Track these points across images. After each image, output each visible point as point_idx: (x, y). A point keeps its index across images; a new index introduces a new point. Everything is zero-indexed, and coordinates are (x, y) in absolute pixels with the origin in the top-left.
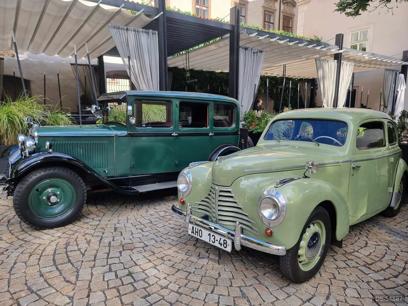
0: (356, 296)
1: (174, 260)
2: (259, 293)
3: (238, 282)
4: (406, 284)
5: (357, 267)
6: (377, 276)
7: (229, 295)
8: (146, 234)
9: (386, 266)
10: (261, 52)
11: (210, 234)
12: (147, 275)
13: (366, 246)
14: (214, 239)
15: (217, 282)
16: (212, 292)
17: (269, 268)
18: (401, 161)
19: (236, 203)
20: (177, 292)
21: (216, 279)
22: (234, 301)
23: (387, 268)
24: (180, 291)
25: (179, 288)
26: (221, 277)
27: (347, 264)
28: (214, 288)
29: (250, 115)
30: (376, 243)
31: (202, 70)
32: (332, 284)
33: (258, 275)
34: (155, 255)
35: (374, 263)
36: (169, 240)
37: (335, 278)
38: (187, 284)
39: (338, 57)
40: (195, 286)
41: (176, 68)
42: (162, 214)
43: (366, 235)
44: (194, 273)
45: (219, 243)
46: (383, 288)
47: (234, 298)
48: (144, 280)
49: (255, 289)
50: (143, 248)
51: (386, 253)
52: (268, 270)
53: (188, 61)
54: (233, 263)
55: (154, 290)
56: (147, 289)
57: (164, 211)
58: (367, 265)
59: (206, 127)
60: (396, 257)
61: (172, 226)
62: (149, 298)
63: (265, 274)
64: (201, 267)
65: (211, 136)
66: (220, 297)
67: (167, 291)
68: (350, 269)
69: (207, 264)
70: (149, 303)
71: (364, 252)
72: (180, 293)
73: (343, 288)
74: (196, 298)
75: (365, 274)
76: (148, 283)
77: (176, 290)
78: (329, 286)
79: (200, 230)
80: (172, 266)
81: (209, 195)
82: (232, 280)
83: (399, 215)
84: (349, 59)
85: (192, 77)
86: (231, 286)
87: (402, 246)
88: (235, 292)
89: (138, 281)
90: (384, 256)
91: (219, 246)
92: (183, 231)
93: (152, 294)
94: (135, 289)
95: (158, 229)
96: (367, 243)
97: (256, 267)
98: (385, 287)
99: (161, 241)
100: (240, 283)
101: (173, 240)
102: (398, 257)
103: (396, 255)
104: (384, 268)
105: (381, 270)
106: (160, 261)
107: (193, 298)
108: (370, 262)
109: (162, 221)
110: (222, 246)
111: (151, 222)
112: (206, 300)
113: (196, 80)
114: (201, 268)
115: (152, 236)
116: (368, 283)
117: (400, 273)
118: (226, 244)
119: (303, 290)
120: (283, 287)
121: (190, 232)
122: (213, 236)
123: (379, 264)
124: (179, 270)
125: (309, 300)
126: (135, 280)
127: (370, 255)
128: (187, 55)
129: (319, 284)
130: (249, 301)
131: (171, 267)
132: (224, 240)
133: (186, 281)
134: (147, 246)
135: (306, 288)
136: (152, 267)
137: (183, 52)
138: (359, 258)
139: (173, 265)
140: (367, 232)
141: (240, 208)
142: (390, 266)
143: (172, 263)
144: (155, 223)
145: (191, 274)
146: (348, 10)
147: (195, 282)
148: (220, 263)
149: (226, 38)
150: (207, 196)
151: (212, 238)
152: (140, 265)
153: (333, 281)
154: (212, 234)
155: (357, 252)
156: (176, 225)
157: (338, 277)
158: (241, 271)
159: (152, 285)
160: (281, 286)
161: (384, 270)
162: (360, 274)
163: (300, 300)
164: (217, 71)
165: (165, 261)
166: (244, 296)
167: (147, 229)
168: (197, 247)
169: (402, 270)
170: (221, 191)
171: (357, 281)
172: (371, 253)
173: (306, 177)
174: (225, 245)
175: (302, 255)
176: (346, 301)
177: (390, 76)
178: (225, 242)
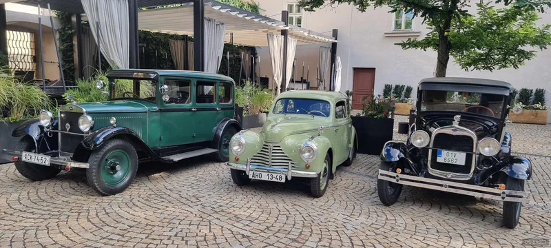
10: (223, 24)
11: (268, 175)
14: (272, 177)
18: (353, 127)
19: (283, 153)
30: (346, 179)
34: (223, 197)
39: (284, 33)
51: (353, 182)
59: (214, 103)
65: (218, 111)
79: (260, 174)
81: (261, 151)
84: (292, 35)
91: (276, 180)
110: (279, 180)
124: (248, 201)
127: (345, 184)
134: (211, 195)
141: (286, 156)
143: (240, 199)
146: (307, 7)
149: (190, 6)
150: (259, 152)
151: (270, 177)
154: (270, 174)
164: (152, 32)
170: (274, 147)
173: (319, 135)
174: (281, 179)
177: (324, 53)
178: (281, 177)
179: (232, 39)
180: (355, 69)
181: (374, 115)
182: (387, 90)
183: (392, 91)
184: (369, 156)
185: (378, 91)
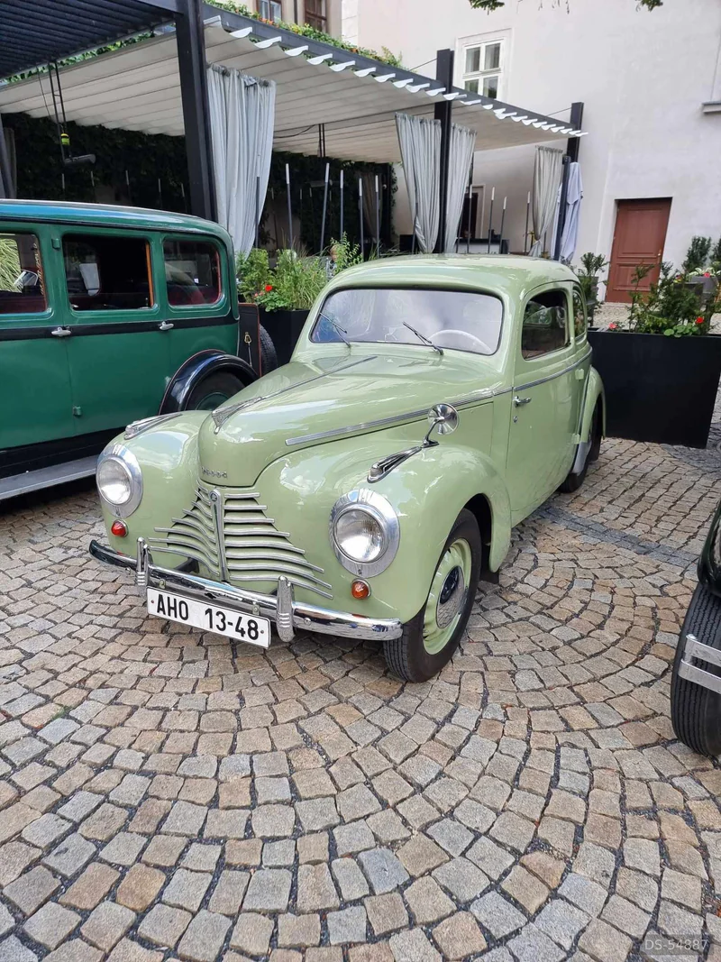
0: (536, 687)
1: (117, 682)
2: (341, 727)
3: (287, 711)
4: (619, 639)
5: (527, 619)
6: (568, 633)
7: (274, 749)
8: (23, 622)
9: (578, 606)
10: (265, 84)
11: (209, 611)
12: (45, 742)
13: (535, 567)
14: (223, 620)
15: (239, 720)
16: (232, 751)
17: (354, 657)
18: (593, 373)
19: (270, 524)
20: (141, 772)
21: (236, 713)
22: (289, 760)
23: (581, 612)
24: (149, 766)
25: (146, 758)
26: (247, 705)
27: (508, 615)
28: (235, 739)
29: (252, 263)
30: (552, 557)
31: (101, 128)
32: (486, 669)
33: (333, 681)
34: (59, 677)
35: (556, 603)
36: (93, 628)
37: (490, 653)
38: (163, 744)
39: (442, 112)
40: (185, 743)
41: (22, 116)
42: (57, 555)
43: (532, 539)
44: (175, 707)
45: (237, 630)
46: (581, 658)
47: (287, 751)
48: (39, 758)
49: (332, 718)
50: (20, 663)
51: (574, 576)
52: (351, 661)
53: (58, 99)
54: (268, 661)
55: (78, 782)
56: (55, 784)
57: (60, 546)
58: (544, 610)
59: (150, 306)
60: (594, 583)
61: (93, 586)
62: (66, 810)
63: (347, 674)
64: (191, 689)
65: (166, 331)
66: (254, 758)
67: (113, 776)
68: (516, 626)
69: (206, 675)
70: (69, 820)
71: (535, 580)
72: (150, 772)
73: (509, 672)
74: (196, 777)
75: (544, 631)
76: (55, 766)
77: (136, 768)
78: (482, 673)
79: (181, 602)
80: (114, 702)
81: (195, 508)
82: (274, 707)
83: (584, 487)
85: (76, 147)
86: (275, 723)
87: (599, 556)
88: (289, 737)
89: (24, 765)
90: (572, 582)
91: (237, 636)
92: (127, 596)
93: (73, 794)
94: (21, 793)
95: (52, 599)
96: (536, 560)
97: (326, 662)
98: (584, 655)
99: (69, 635)
100: (296, 711)
101: (103, 626)
102: (596, 580)
103: (592, 577)
104: (577, 612)
105: (572, 618)
106: (76, 695)
107: (186, 777)
108: (548, 601)
109: (61, 577)
110: (246, 635)
111: (29, 584)
112: (221, 776)
113: (91, 157)
114: (193, 692)
115: (41, 624)
116: (553, 650)
117: (606, 618)
118: (255, 629)
119: (433, 697)
120: (390, 701)
121: (152, 609)
122: (218, 614)
123: (566, 603)
124: (135, 708)
125: (449, 718)
126: (13, 764)
127: (545, 585)
128: (54, 79)
129: (462, 673)
130: (322, 752)
131: (111, 703)
132: (250, 622)
133: (161, 736)
134: (31, 655)
135: (440, 690)
136: (58, 716)
137: (40, 69)
138: (528, 596)
139: (116, 697)
140: (533, 532)
141: (283, 538)
142: (586, 604)
143: (112, 692)
144: (40, 585)
145: (169, 714)
147: (182, 731)
148: (239, 667)
149: (166, 36)
150: (189, 512)
151: (217, 620)
152: (19, 717)
153: (488, 660)
154: (215, 609)
155: (522, 582)
156: (103, 583)
157: (497, 648)
158: (293, 678)
159: (68, 767)
160: (387, 697)
161: (577, 616)
162: (533, 632)
163: (431, 722)
165: (90, 690)
166: (309, 742)
167: (21, 606)
168: (172, 635)
169: (608, 609)
170: (229, 500)
171: (533, 652)
172: (547, 581)
173: (431, 444)
174: (253, 634)
175: (429, 624)
176: (520, 703)
177: (547, 166)
178: (253, 628)
179: (322, 141)
180: (623, 205)
181: (664, 328)
182: (697, 253)
183: (711, 253)
184: (640, 446)
185: (674, 255)
